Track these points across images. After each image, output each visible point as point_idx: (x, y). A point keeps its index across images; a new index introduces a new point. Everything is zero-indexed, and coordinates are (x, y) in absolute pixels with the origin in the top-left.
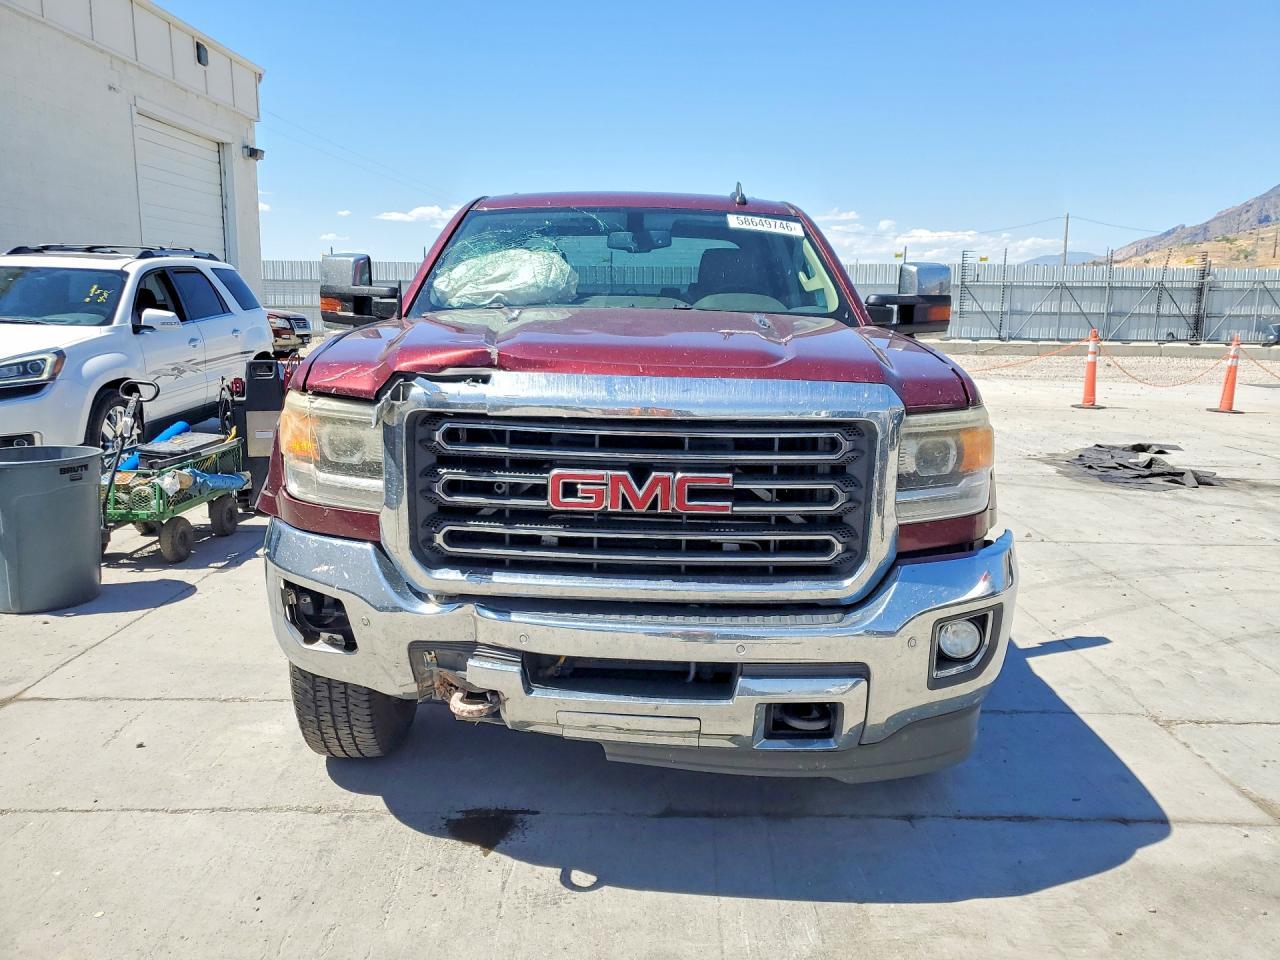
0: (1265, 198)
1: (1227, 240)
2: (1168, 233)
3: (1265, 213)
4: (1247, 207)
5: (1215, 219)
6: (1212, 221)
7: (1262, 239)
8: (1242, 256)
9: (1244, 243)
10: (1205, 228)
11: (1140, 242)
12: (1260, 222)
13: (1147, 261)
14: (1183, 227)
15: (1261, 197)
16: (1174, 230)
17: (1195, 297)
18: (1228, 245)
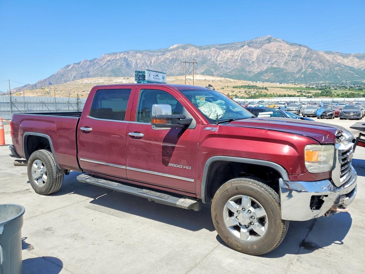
0: (49, 78)
1: (42, 89)
2: (25, 86)
3: (50, 82)
4: (46, 80)
5: (38, 83)
6: (37, 83)
7: (51, 89)
8: (47, 93)
9: (47, 90)
10: (35, 85)
11: (17, 88)
12: (49, 84)
13: (20, 94)
14: (29, 85)
15: (48, 78)
16: (27, 85)
17: (77, 105)
18: (43, 90)
